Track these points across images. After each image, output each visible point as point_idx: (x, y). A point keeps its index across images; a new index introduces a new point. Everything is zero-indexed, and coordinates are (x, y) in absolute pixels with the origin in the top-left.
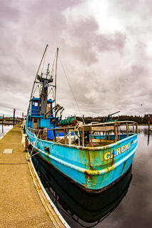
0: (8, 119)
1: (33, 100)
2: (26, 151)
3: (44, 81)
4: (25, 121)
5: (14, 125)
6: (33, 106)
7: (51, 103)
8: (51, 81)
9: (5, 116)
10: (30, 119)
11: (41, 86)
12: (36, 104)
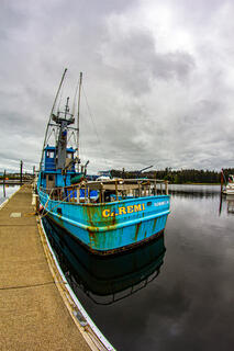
0: (12, 177)
1: (48, 150)
2: (37, 214)
3: (62, 123)
4: (37, 179)
5: (21, 184)
6: (47, 157)
7: (72, 153)
8: (71, 122)
9: (7, 172)
10: (43, 176)
11: (57, 130)
12: (52, 155)
